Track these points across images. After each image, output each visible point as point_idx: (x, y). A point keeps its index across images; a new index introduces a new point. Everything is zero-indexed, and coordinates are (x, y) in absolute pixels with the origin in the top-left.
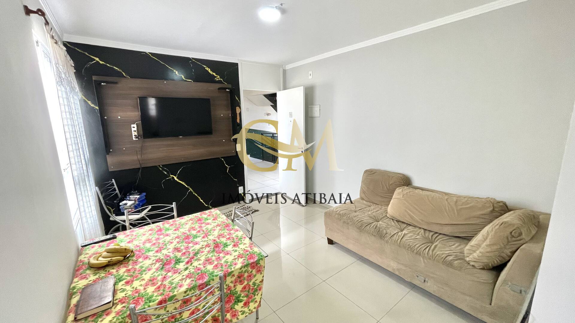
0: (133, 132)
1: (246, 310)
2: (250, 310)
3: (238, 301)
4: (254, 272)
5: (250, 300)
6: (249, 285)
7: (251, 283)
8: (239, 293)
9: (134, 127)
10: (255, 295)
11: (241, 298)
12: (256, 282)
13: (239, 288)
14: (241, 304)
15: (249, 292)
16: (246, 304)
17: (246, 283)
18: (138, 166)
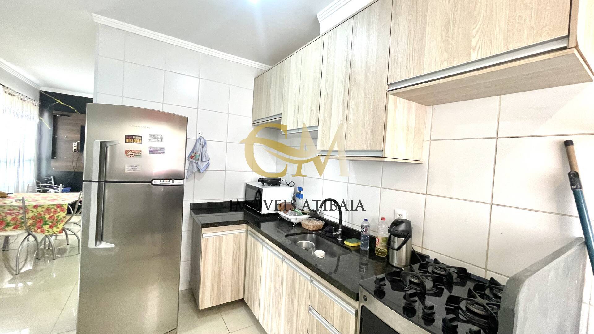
0: (74, 147)
1: (50, 230)
2: (53, 231)
3: (46, 223)
4: (59, 210)
5: (54, 225)
6: (54, 217)
7: (56, 216)
8: (47, 219)
9: (75, 144)
10: (58, 224)
11: (48, 223)
12: (60, 216)
13: (47, 216)
14: (47, 226)
15: (53, 220)
16: (51, 227)
17: (52, 214)
18: (73, 171)
